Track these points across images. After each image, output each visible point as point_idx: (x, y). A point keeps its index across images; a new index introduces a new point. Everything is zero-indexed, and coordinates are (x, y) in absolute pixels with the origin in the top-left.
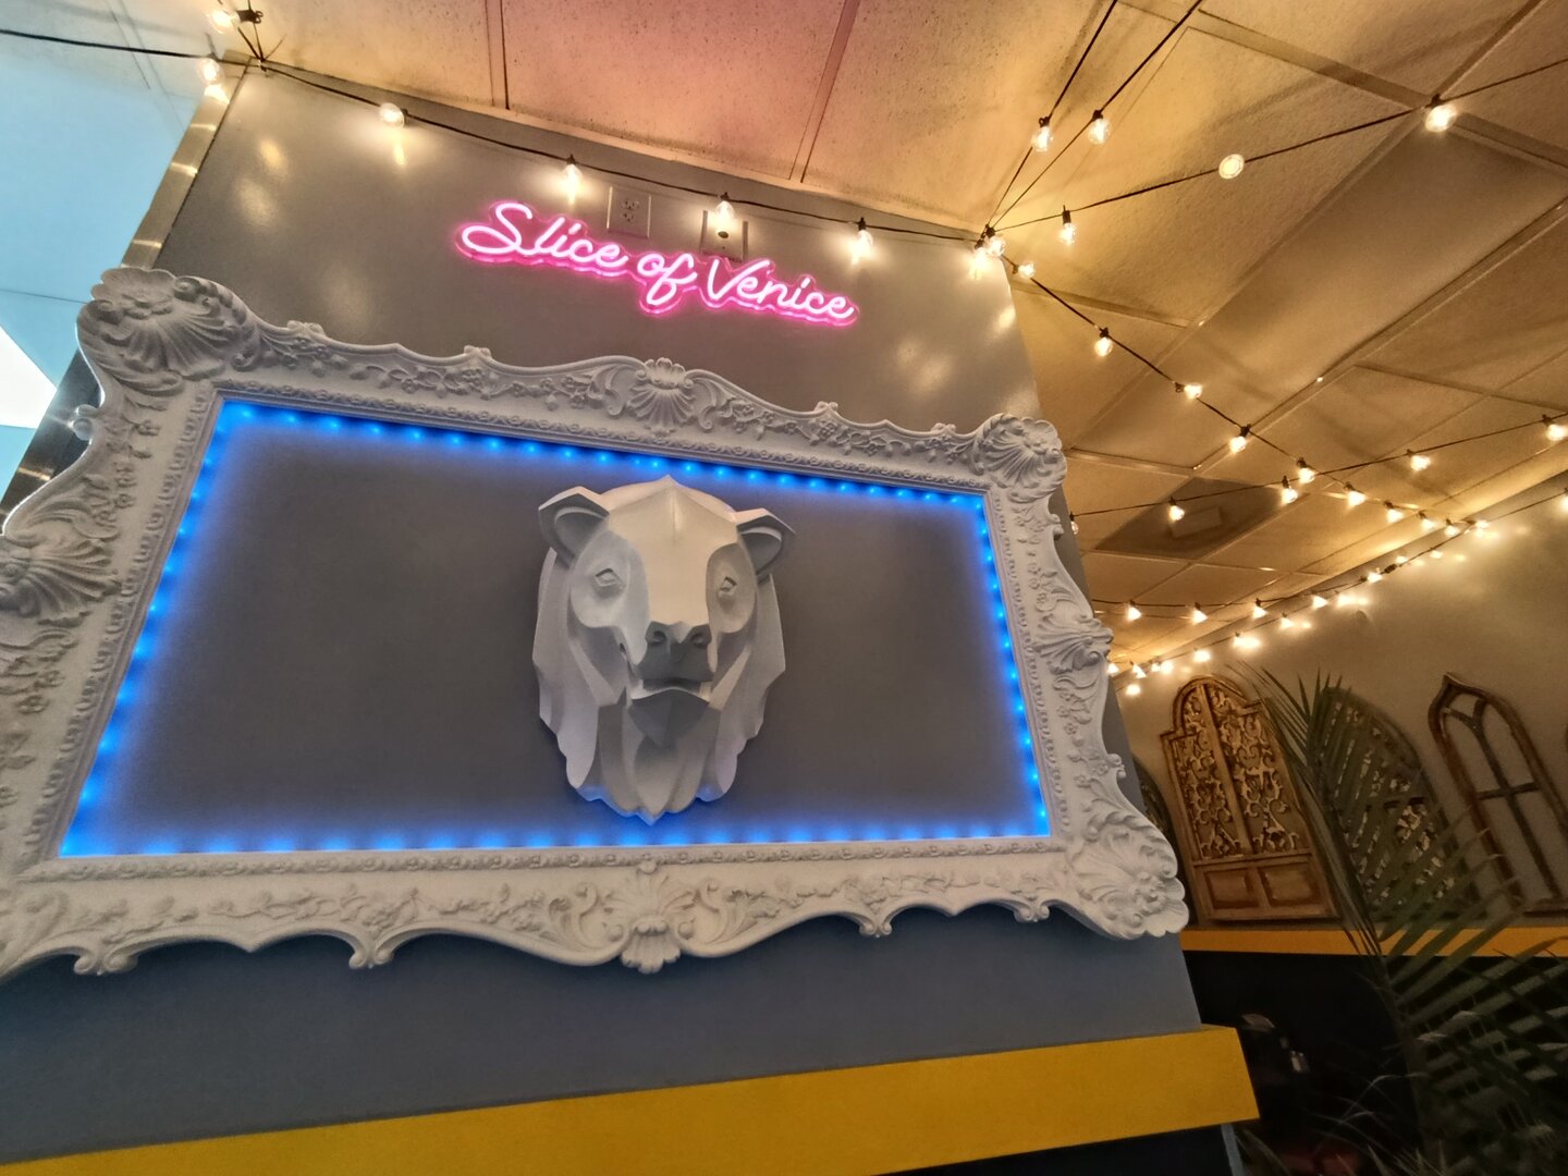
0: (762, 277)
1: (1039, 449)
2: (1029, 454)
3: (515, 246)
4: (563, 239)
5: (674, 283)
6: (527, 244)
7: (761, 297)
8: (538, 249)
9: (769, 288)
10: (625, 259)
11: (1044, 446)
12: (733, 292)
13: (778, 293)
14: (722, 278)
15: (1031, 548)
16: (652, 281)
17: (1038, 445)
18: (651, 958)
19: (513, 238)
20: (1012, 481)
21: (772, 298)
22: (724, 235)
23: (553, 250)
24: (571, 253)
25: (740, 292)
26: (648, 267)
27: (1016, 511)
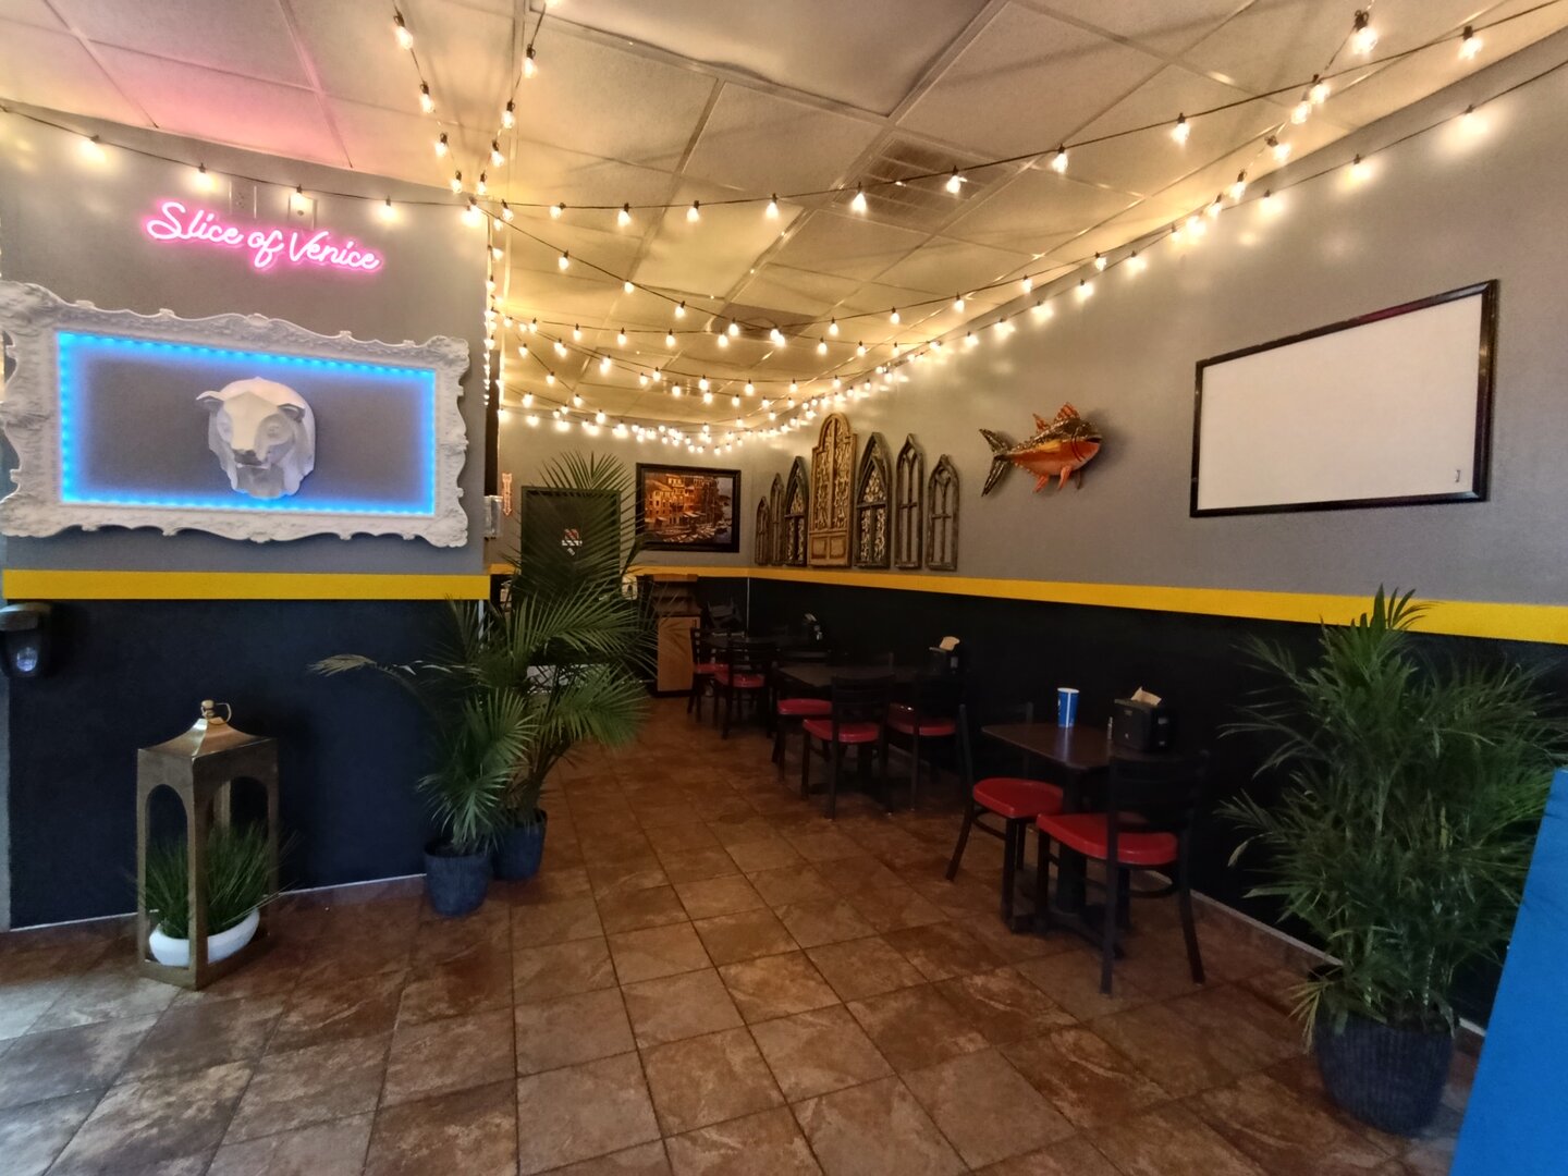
0: (322, 242)
1: (456, 355)
3: (177, 233)
4: (204, 225)
5: (270, 251)
6: (185, 231)
7: (321, 257)
8: (191, 234)
9: (328, 250)
10: (241, 237)
12: (305, 255)
13: (332, 253)
14: (300, 244)
16: (257, 250)
18: (261, 539)
19: (174, 226)
20: (443, 368)
21: (328, 258)
22: (301, 213)
23: (199, 234)
24: (209, 235)
25: (309, 255)
26: (255, 241)
27: (447, 381)
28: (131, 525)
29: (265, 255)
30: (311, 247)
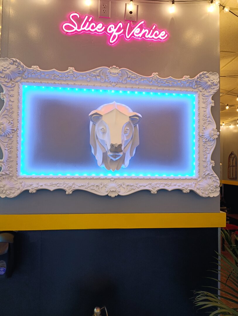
0: (141, 27)
1: (212, 82)
2: (209, 83)
3: (76, 29)
4: (88, 23)
5: (117, 34)
6: (79, 28)
7: (140, 35)
8: (82, 29)
9: (143, 31)
10: (104, 28)
11: (214, 81)
12: (133, 35)
13: (146, 32)
14: (131, 29)
15: (205, 110)
16: (111, 34)
17: (212, 81)
18: (113, 195)
19: (75, 26)
20: (204, 90)
21: (144, 35)
22: (131, 12)
23: (85, 28)
25: (135, 34)
26: (110, 30)
27: (203, 99)
28: (52, 189)
29: (115, 36)
30: (136, 30)
